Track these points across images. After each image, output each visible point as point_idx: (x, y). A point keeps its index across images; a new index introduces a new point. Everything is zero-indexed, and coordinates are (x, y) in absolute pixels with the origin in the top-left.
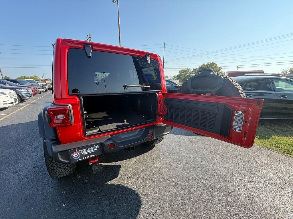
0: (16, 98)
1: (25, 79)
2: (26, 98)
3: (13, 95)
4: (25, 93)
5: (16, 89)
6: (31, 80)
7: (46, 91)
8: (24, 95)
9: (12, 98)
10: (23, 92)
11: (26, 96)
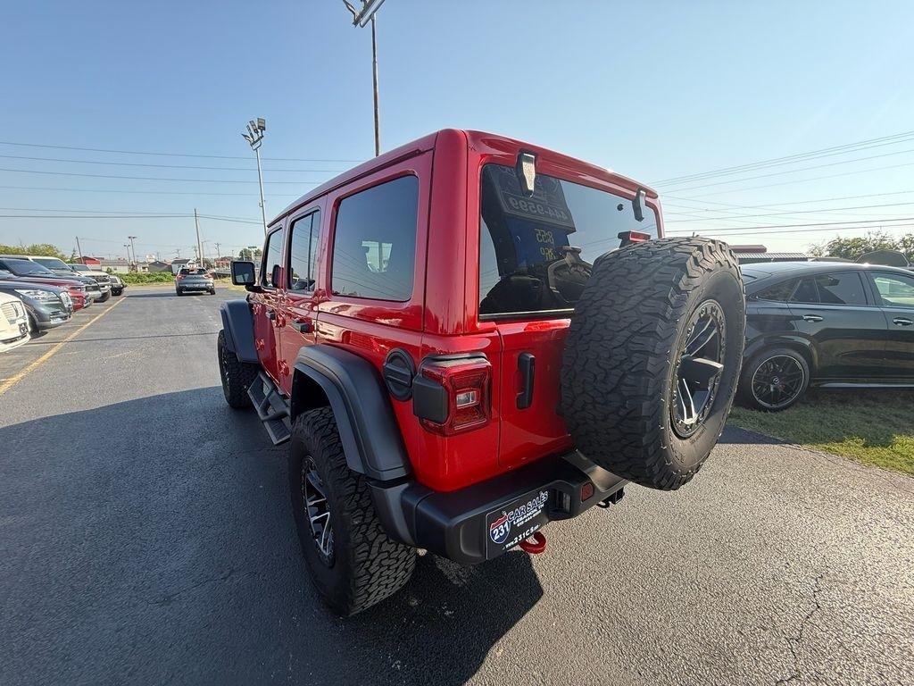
0: (25, 324)
1: (30, 258)
2: (52, 322)
3: (16, 311)
4: (46, 305)
5: (18, 291)
6: (50, 260)
7: (104, 298)
8: (43, 310)
9: (12, 322)
10: (42, 299)
11: (54, 313)
